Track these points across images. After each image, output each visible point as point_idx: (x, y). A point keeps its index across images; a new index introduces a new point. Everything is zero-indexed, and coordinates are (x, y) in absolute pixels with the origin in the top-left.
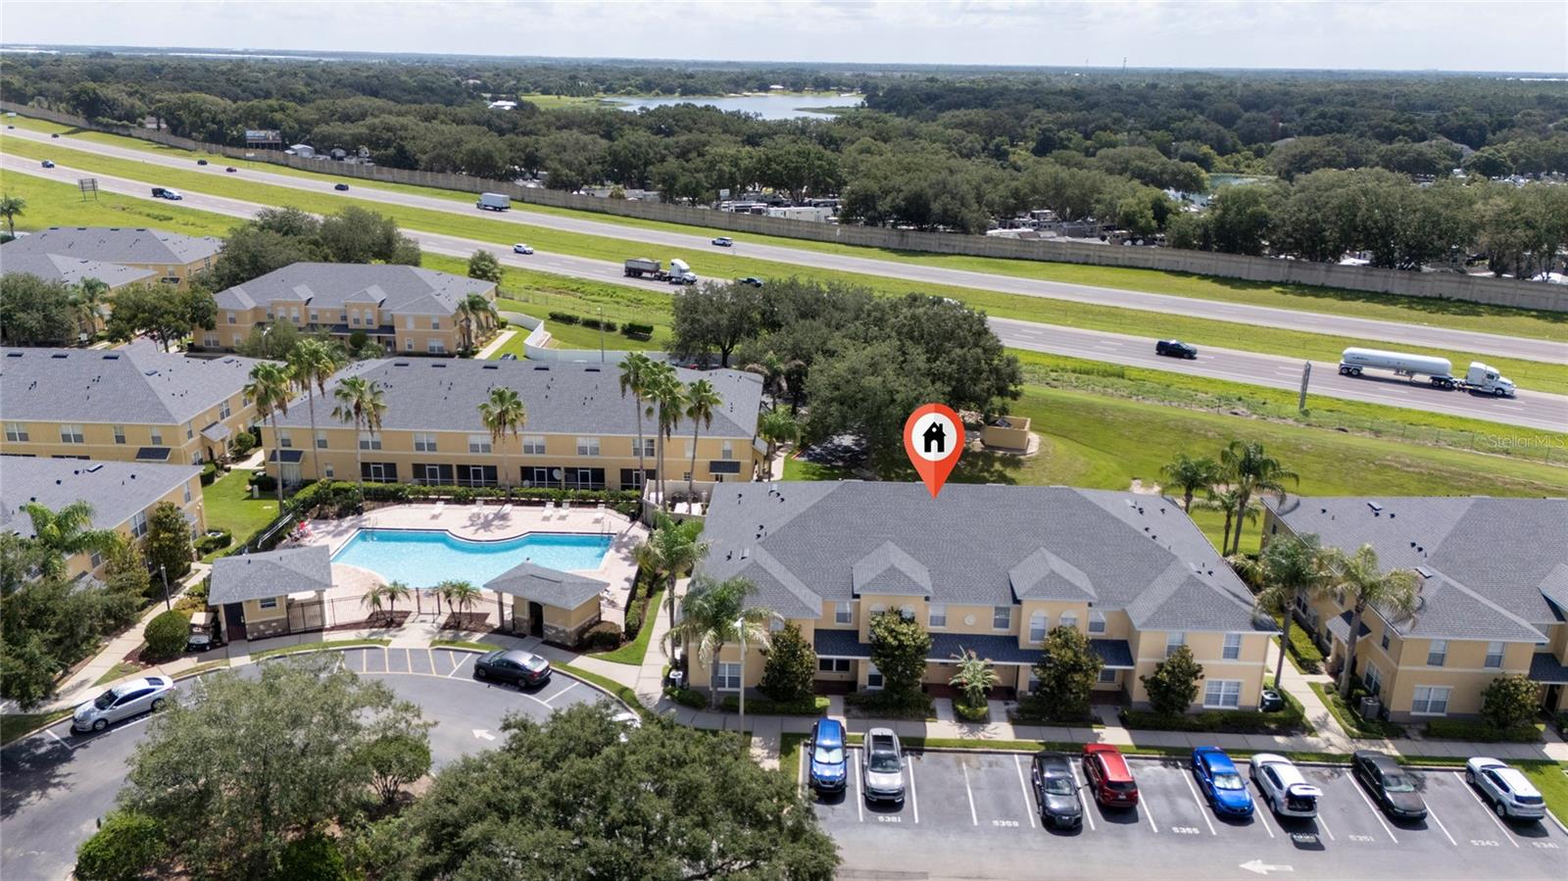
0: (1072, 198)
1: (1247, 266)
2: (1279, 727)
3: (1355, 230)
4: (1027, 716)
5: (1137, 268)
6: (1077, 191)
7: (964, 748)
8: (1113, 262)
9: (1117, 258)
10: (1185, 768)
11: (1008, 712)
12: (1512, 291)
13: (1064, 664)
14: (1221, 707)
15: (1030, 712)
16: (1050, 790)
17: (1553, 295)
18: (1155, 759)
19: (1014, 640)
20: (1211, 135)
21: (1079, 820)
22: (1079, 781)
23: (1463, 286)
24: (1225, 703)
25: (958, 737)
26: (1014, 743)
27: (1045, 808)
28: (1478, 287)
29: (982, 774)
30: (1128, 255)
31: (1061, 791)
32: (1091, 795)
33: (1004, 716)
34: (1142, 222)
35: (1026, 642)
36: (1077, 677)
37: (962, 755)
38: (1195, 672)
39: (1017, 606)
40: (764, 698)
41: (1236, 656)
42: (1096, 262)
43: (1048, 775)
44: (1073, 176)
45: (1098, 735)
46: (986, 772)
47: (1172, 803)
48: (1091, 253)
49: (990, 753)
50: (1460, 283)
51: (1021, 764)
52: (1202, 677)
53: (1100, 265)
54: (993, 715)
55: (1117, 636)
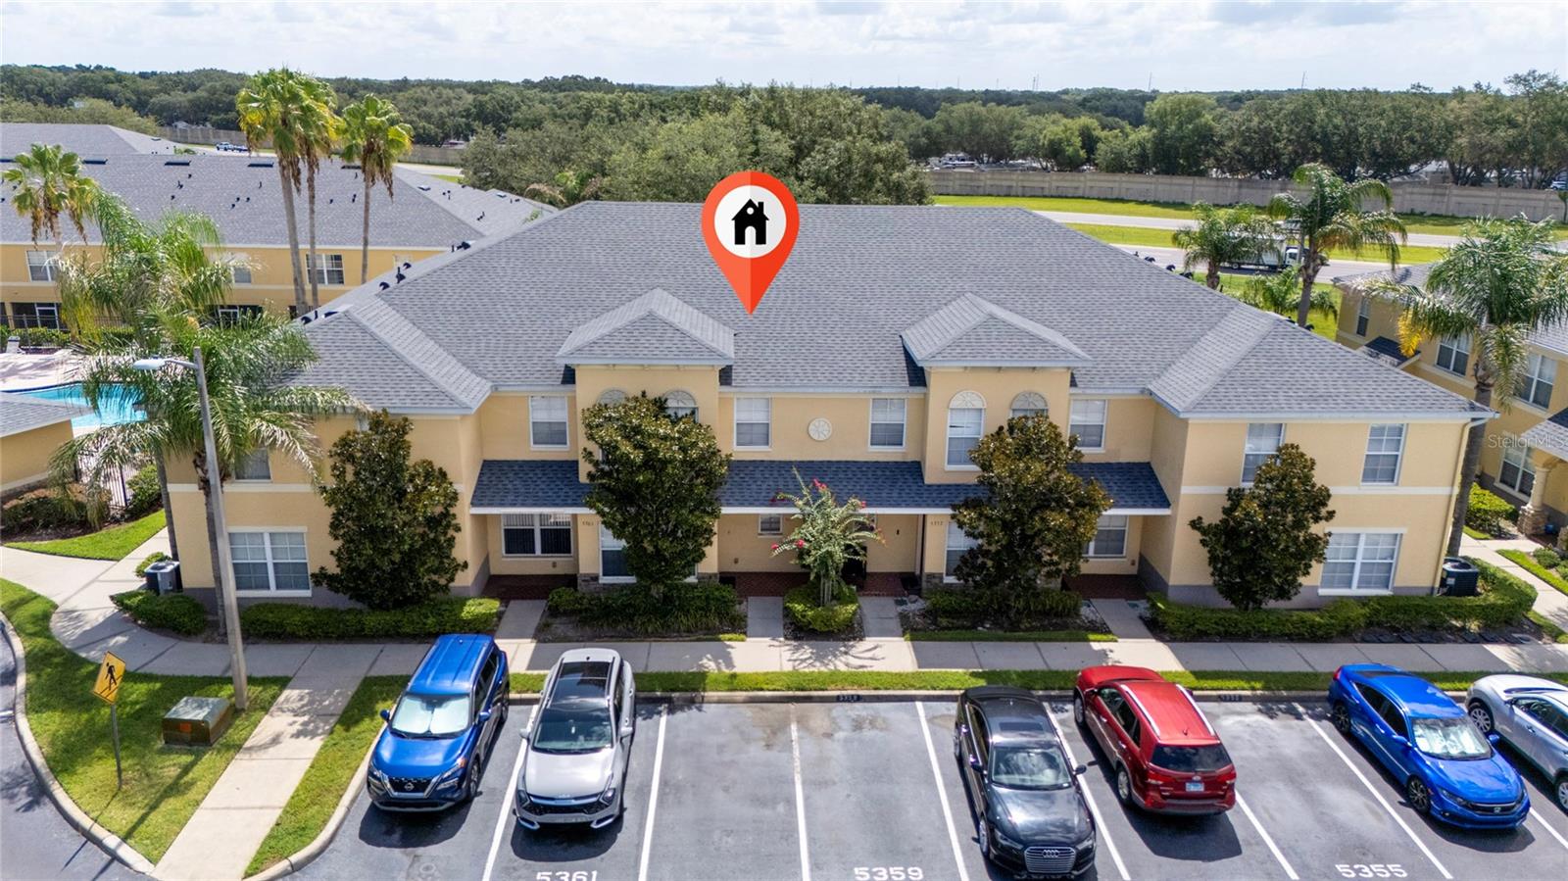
0: (990, 136)
1: (1190, 188)
2: (1486, 627)
3: (1313, 139)
4: (944, 622)
5: (1066, 197)
6: (994, 127)
7: (800, 693)
8: (1039, 193)
9: (1042, 188)
10: (1317, 718)
11: (904, 618)
12: (1493, 201)
13: (1022, 494)
14: (1355, 591)
15: (948, 613)
16: (1004, 778)
17: (1542, 204)
18: (1240, 699)
19: (914, 469)
20: (1128, 112)
21: (1086, 856)
22: (1076, 752)
23: (1438, 198)
24: (1364, 582)
25: (788, 667)
26: (914, 675)
27: (994, 825)
28: (1454, 199)
29: (835, 749)
30: (1055, 184)
31: (1028, 780)
32: (1107, 788)
33: (895, 624)
34: (1070, 150)
35: (940, 468)
36: (1056, 519)
37: (792, 706)
38: (1317, 503)
39: (919, 390)
40: (342, 601)
41: (1391, 476)
42: (1020, 193)
43: (996, 739)
44: (990, 111)
45: (1104, 654)
46: (846, 741)
47: (1311, 799)
48: (1014, 184)
49: (859, 699)
50: (1434, 194)
51: (931, 720)
52: (1331, 515)
53: (1024, 196)
54: (870, 622)
55: (1129, 454)
